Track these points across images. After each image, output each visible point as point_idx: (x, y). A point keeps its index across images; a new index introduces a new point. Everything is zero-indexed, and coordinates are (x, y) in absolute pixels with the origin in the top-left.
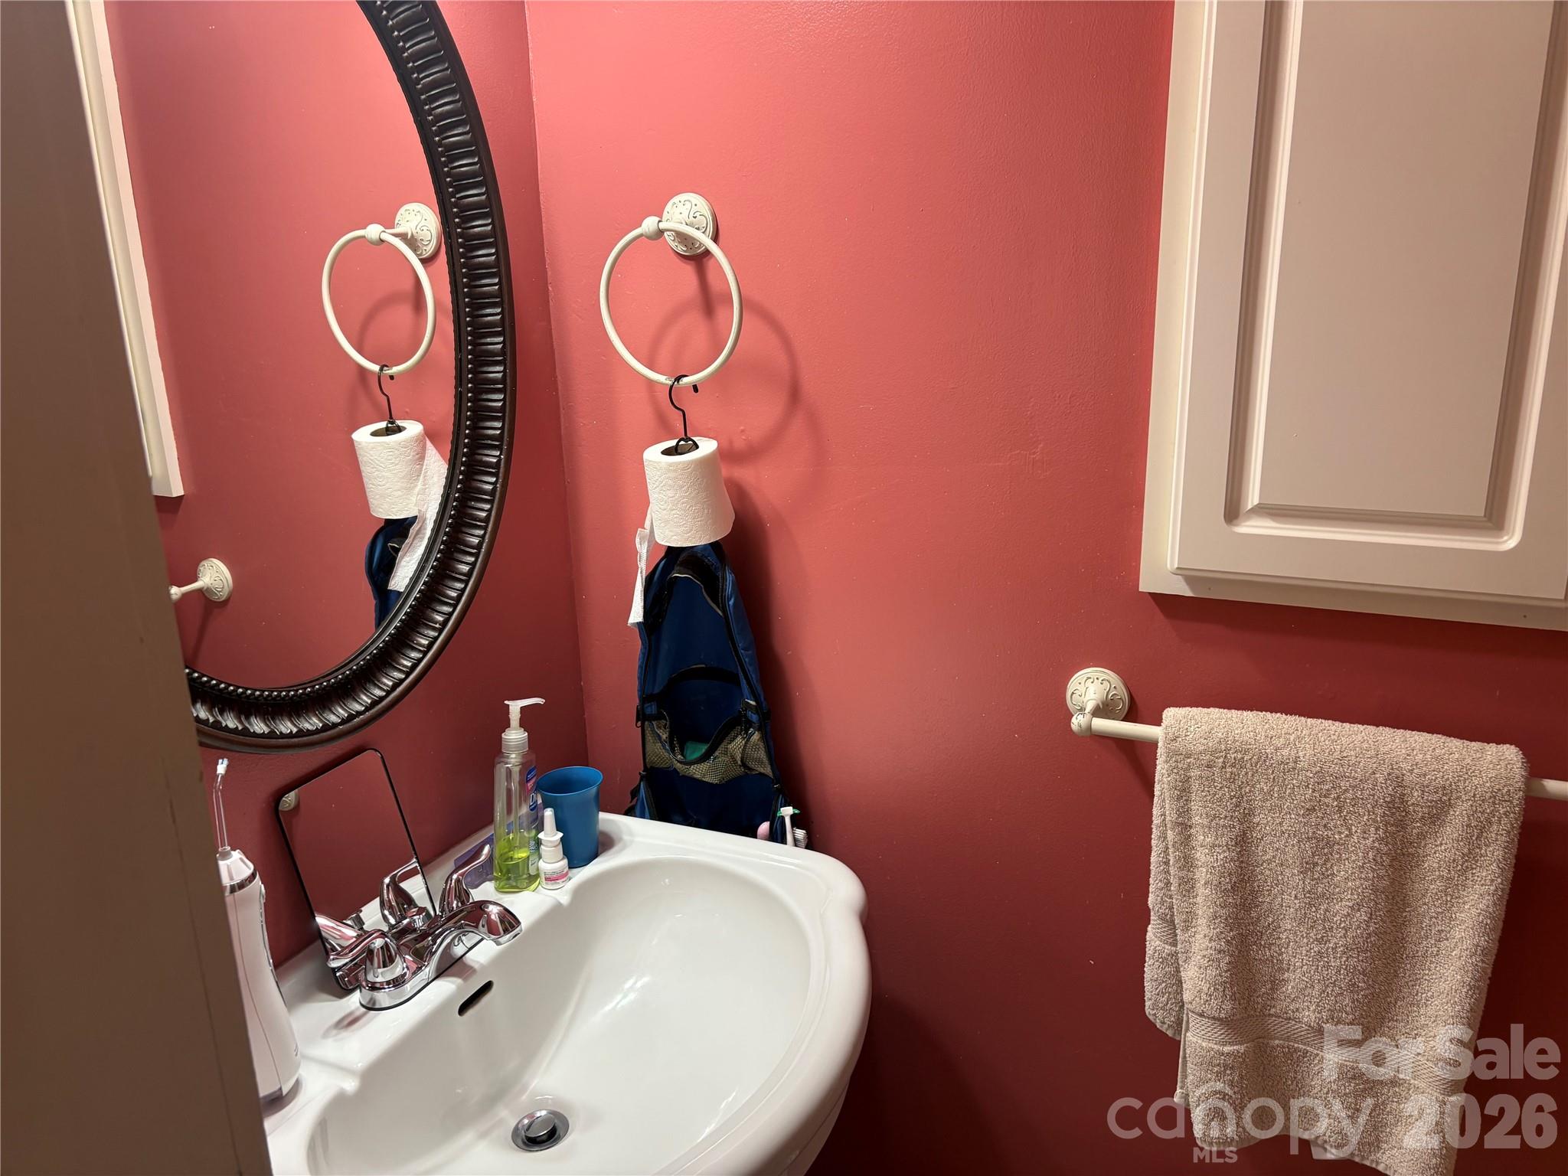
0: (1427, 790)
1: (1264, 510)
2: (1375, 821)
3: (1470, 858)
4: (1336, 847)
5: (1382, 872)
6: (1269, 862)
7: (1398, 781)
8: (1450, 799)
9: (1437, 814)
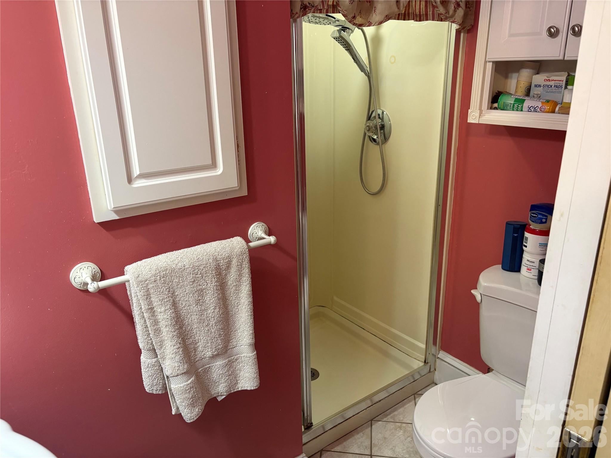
0: (224, 259)
1: (142, 176)
2: (213, 276)
3: (240, 275)
4: (204, 291)
5: (219, 292)
6: (184, 307)
7: (216, 260)
8: (231, 259)
9: (229, 266)
